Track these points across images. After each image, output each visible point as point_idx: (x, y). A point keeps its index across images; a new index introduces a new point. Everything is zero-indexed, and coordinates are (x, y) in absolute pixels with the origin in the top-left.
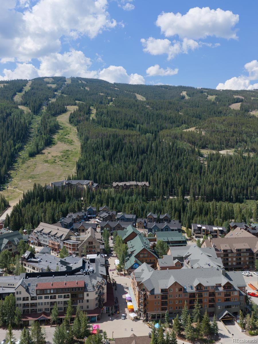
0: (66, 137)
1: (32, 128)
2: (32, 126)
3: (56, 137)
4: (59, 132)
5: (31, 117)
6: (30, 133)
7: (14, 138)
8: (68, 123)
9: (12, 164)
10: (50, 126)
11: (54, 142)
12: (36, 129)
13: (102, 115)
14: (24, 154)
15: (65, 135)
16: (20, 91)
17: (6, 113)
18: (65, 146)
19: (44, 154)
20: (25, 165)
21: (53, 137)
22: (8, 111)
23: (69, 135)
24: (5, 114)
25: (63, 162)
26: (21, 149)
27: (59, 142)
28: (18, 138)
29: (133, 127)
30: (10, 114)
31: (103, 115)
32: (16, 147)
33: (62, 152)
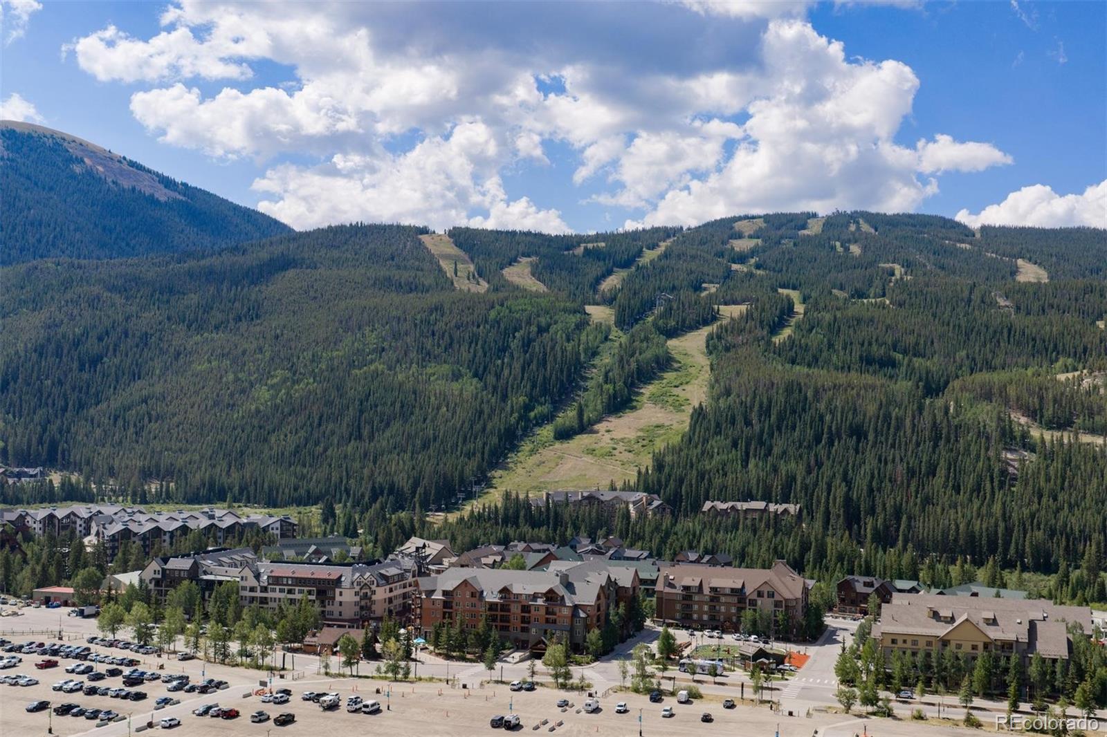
0: (675, 391)
1: (594, 366)
2: (596, 361)
3: (648, 390)
4: (663, 379)
5: (600, 337)
6: (585, 379)
7: (532, 390)
8: (703, 353)
9: (507, 454)
10: (637, 361)
11: (634, 404)
12: (603, 370)
13: (810, 330)
14: (546, 432)
15: (676, 387)
16: (626, 265)
17: (539, 327)
18: (659, 415)
19: (597, 432)
20: (536, 458)
21: (642, 391)
22: (543, 321)
23: (685, 387)
24: (534, 329)
25: (631, 456)
26: (548, 418)
27: (649, 405)
28: (545, 391)
29: (893, 364)
30: (547, 329)
31: (814, 331)
32: (532, 414)
33: (641, 430)
